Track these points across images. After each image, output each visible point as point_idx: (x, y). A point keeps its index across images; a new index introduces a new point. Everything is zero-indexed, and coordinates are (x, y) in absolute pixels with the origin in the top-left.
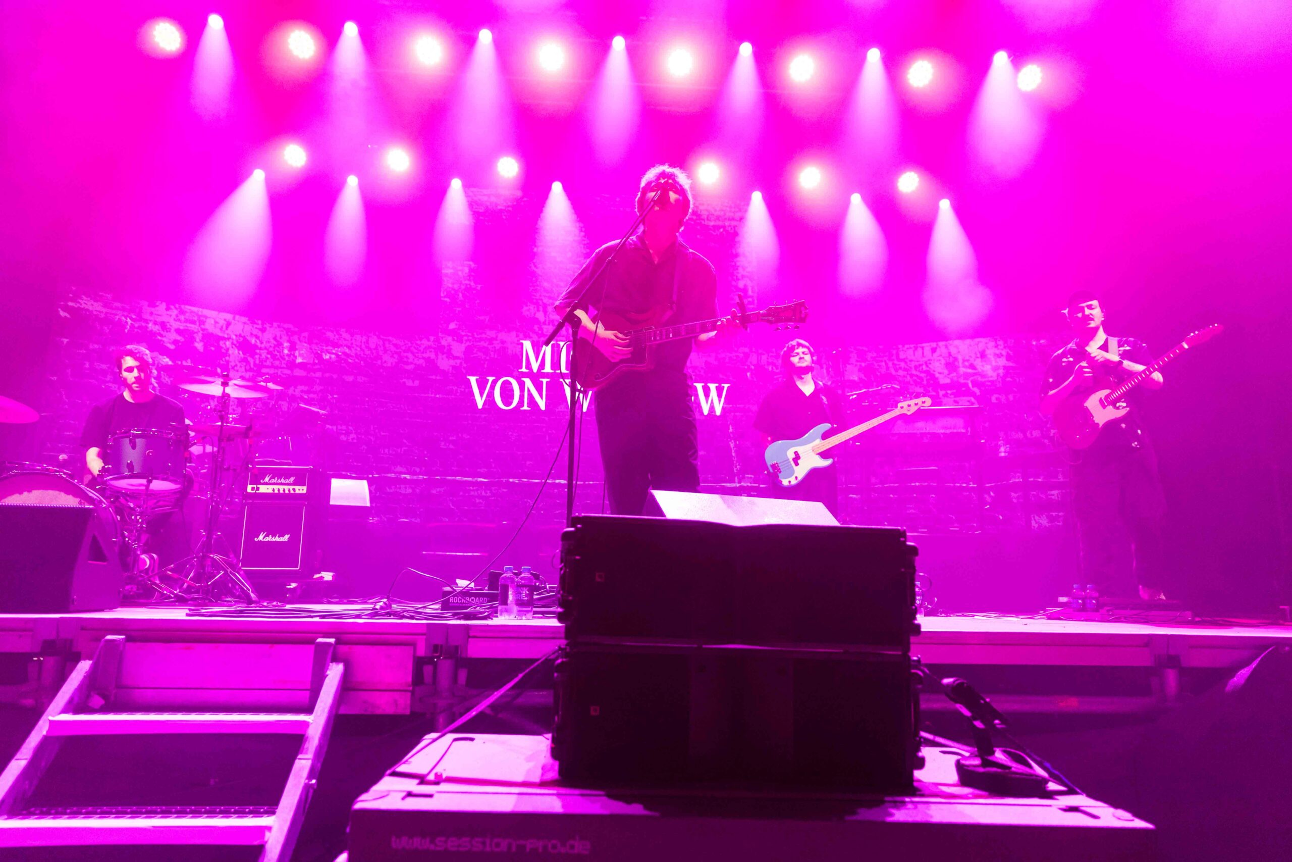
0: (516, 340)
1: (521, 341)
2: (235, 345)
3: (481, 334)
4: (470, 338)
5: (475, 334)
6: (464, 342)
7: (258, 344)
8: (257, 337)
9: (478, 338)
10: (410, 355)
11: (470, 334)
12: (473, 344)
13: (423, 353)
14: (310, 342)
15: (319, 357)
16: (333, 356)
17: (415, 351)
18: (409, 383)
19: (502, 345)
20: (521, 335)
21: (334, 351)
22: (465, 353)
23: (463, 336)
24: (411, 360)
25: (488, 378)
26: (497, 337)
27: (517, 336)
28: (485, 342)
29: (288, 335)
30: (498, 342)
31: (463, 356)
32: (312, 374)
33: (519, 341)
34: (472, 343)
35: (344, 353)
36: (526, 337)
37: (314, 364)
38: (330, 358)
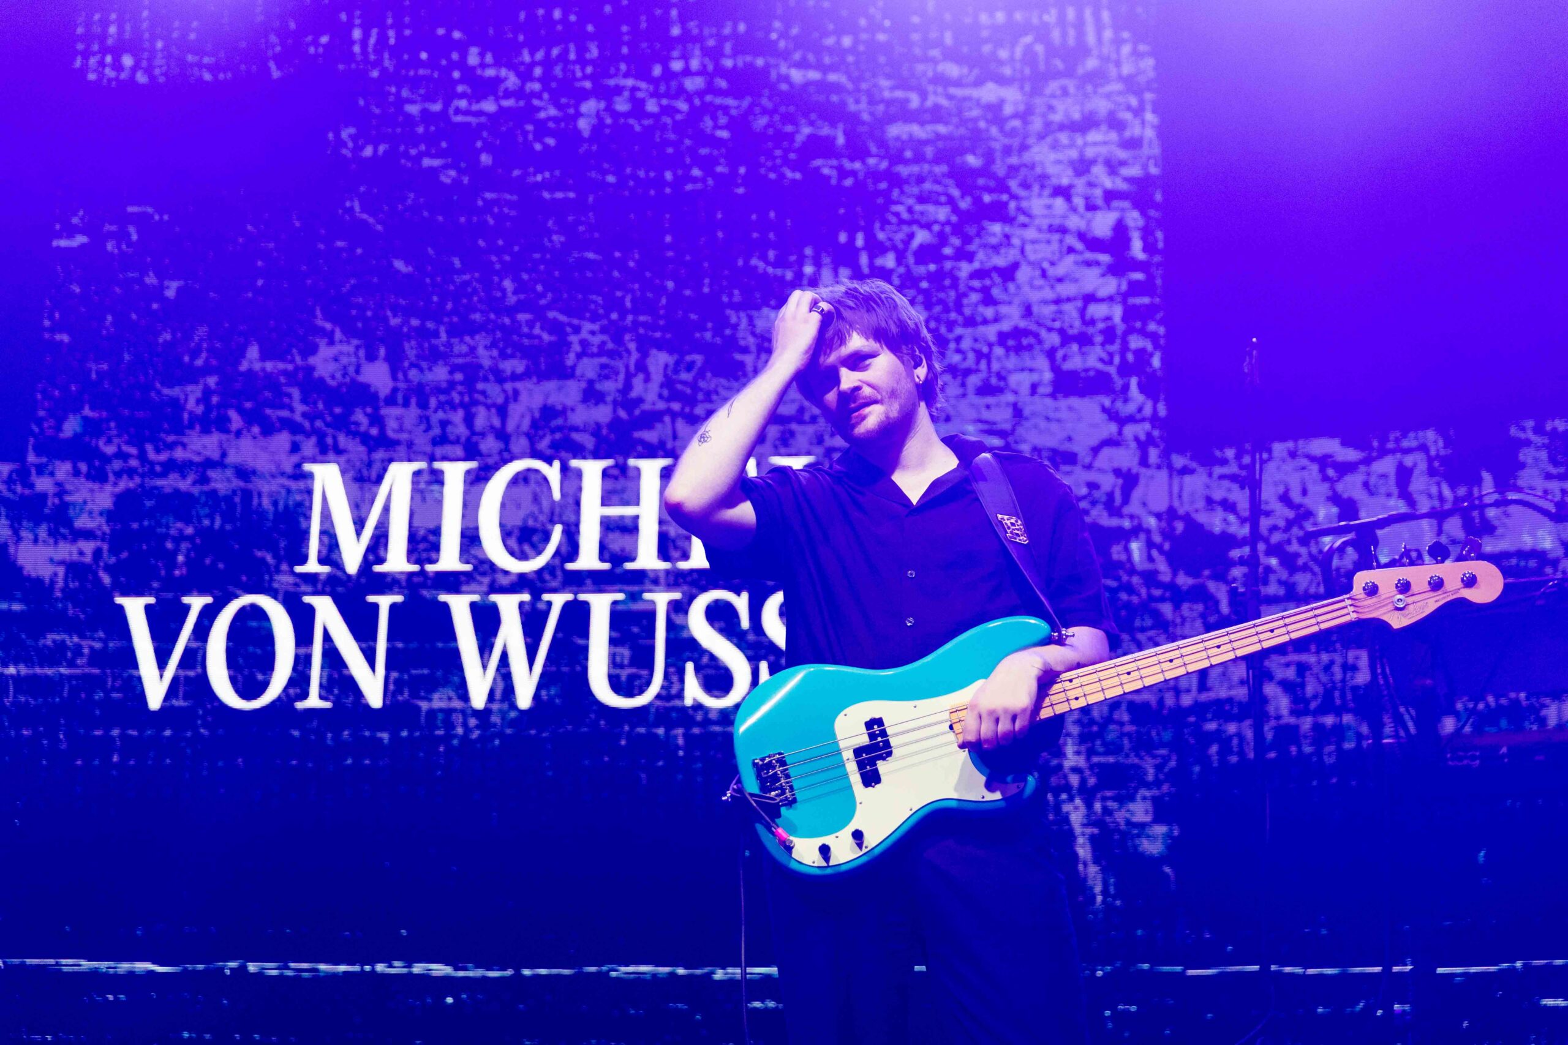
0: (289, 460)
1: (308, 467)
3: (171, 447)
4: (134, 463)
5: (149, 448)
6: (111, 478)
9: (160, 464)
11: (133, 451)
12: (142, 485)
19: (242, 484)
20: (309, 446)
22: (109, 516)
23: (107, 459)
25: (186, 600)
26: (224, 455)
27: (295, 448)
28: (184, 477)
30: (229, 473)
31: (106, 529)
33: (299, 464)
34: (138, 480)
36: (324, 453)
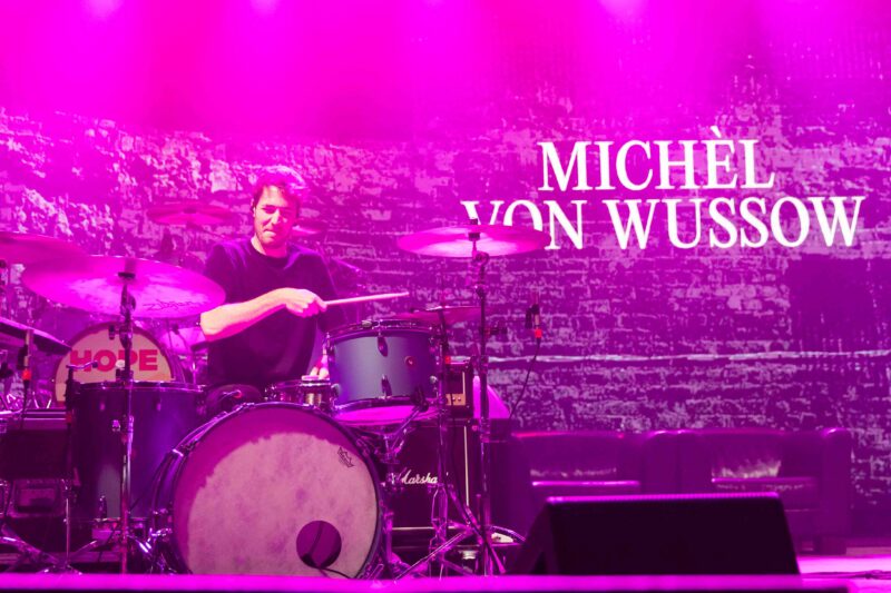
0: (530, 142)
1: (539, 144)
2: (126, 168)
3: (477, 134)
4: (461, 142)
5: (468, 135)
6: (452, 148)
7: (156, 165)
8: (154, 155)
9: (474, 142)
10: (373, 172)
11: (460, 136)
12: (466, 152)
13: (392, 168)
14: (229, 160)
17: (381, 166)
18: (376, 215)
19: (510, 151)
20: (539, 134)
22: (453, 165)
23: (450, 139)
24: (375, 181)
25: (492, 202)
26: (502, 138)
27: (533, 135)
28: (485, 148)
29: (196, 150)
30: (505, 146)
31: (453, 171)
32: (236, 208)
33: (535, 143)
34: (464, 149)
36: (547, 136)
37: (237, 192)
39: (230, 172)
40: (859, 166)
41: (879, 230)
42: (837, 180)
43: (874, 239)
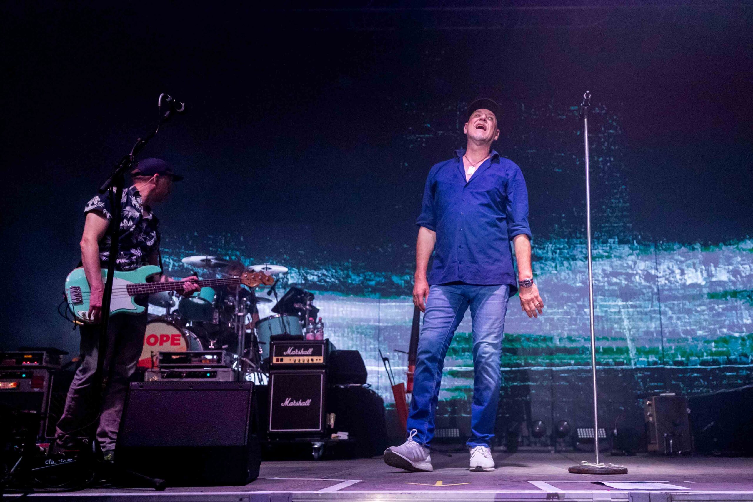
14: (299, 269)
15: (306, 279)
16: (315, 277)
21: (316, 273)
35: (324, 275)
37: (302, 284)
38: (313, 278)
39: (298, 274)
40: (619, 271)
41: (631, 303)
42: (608, 277)
43: (628, 308)
